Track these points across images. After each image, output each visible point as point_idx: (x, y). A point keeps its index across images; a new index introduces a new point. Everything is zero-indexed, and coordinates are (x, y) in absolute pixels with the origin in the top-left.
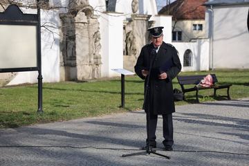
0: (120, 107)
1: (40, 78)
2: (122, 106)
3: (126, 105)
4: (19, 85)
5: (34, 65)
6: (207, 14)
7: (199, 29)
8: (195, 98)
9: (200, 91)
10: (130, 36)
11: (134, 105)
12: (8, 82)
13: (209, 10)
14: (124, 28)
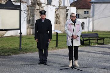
0: (56, 47)
1: (21, 33)
2: (57, 47)
3: (58, 46)
4: (9, 36)
5: (18, 27)
6: (92, 7)
7: (87, 13)
8: (89, 44)
9: (91, 41)
10: (58, 16)
11: (62, 46)
12: (3, 35)
13: (93, 5)
14: (55, 12)
